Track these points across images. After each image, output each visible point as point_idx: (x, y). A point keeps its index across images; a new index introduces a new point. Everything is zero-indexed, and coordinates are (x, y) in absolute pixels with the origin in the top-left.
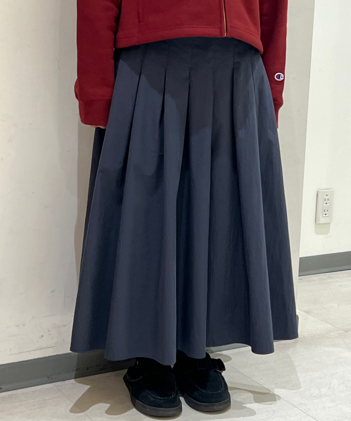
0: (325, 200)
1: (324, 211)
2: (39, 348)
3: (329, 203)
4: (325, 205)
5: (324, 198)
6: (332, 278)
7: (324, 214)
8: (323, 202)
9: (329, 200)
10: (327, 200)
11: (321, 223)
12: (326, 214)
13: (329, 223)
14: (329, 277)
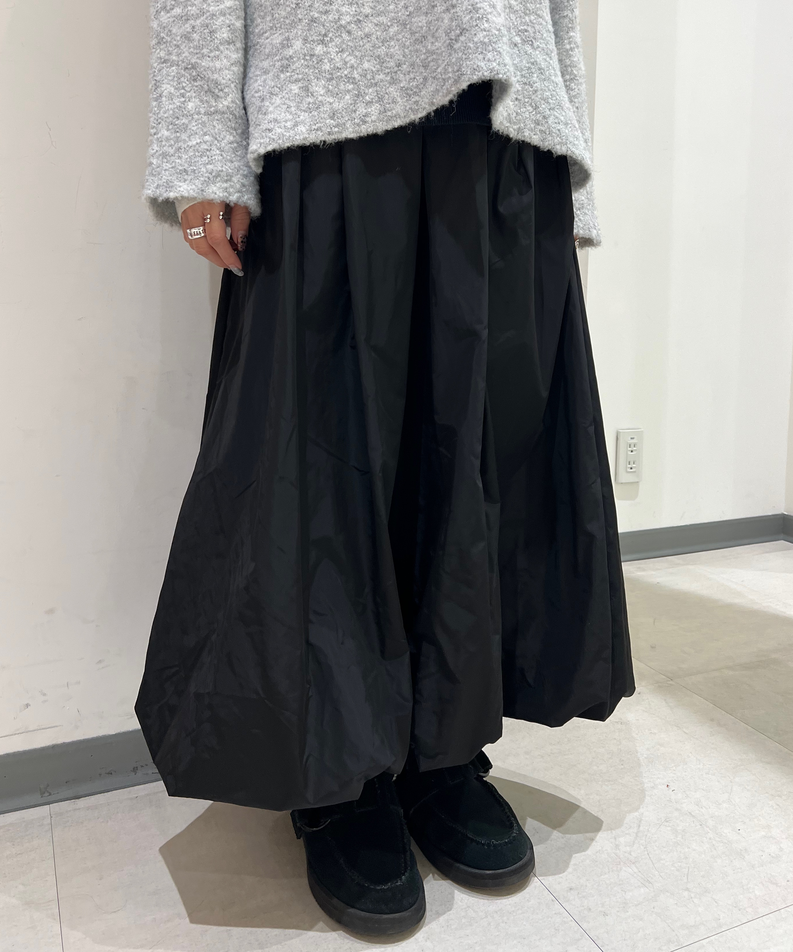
0: (630, 445)
1: (628, 464)
2: (20, 731)
3: (636, 450)
4: (630, 453)
5: (628, 443)
6: (644, 570)
7: (629, 467)
8: (627, 448)
9: (636, 446)
10: (632, 446)
11: (623, 481)
12: (631, 468)
13: (638, 482)
14: (639, 568)
